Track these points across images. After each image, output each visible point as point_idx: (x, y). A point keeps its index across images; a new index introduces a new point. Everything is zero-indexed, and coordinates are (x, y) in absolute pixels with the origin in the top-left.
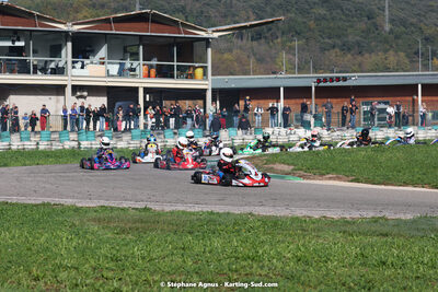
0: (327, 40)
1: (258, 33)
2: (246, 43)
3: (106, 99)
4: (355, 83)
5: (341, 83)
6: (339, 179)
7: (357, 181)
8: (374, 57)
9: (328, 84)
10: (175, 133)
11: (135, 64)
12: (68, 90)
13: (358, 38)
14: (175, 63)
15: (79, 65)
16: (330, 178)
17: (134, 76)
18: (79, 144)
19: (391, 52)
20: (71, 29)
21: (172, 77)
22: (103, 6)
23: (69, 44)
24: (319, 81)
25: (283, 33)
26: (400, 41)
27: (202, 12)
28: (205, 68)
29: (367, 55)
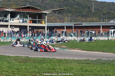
0: (78, 14)
1: (60, 12)
2: (56, 15)
3: (19, 29)
4: (84, 25)
5: (80, 25)
6: (78, 50)
7: (83, 50)
8: (90, 18)
9: (77, 25)
10: (37, 38)
11: (27, 20)
12: (9, 26)
13: (86, 14)
14: (37, 20)
15: (12, 20)
16: (76, 50)
17: (26, 23)
18: (11, 40)
19: (94, 17)
20: (10, 10)
21: (36, 23)
22: (19, 5)
23: (9, 14)
24: (75, 24)
25: (66, 12)
26: (97, 15)
27: (45, 6)
28: (45, 21)
29: (88, 18)
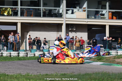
11: (104, 12)
12: (64, 27)
15: (70, 12)
17: (104, 18)
